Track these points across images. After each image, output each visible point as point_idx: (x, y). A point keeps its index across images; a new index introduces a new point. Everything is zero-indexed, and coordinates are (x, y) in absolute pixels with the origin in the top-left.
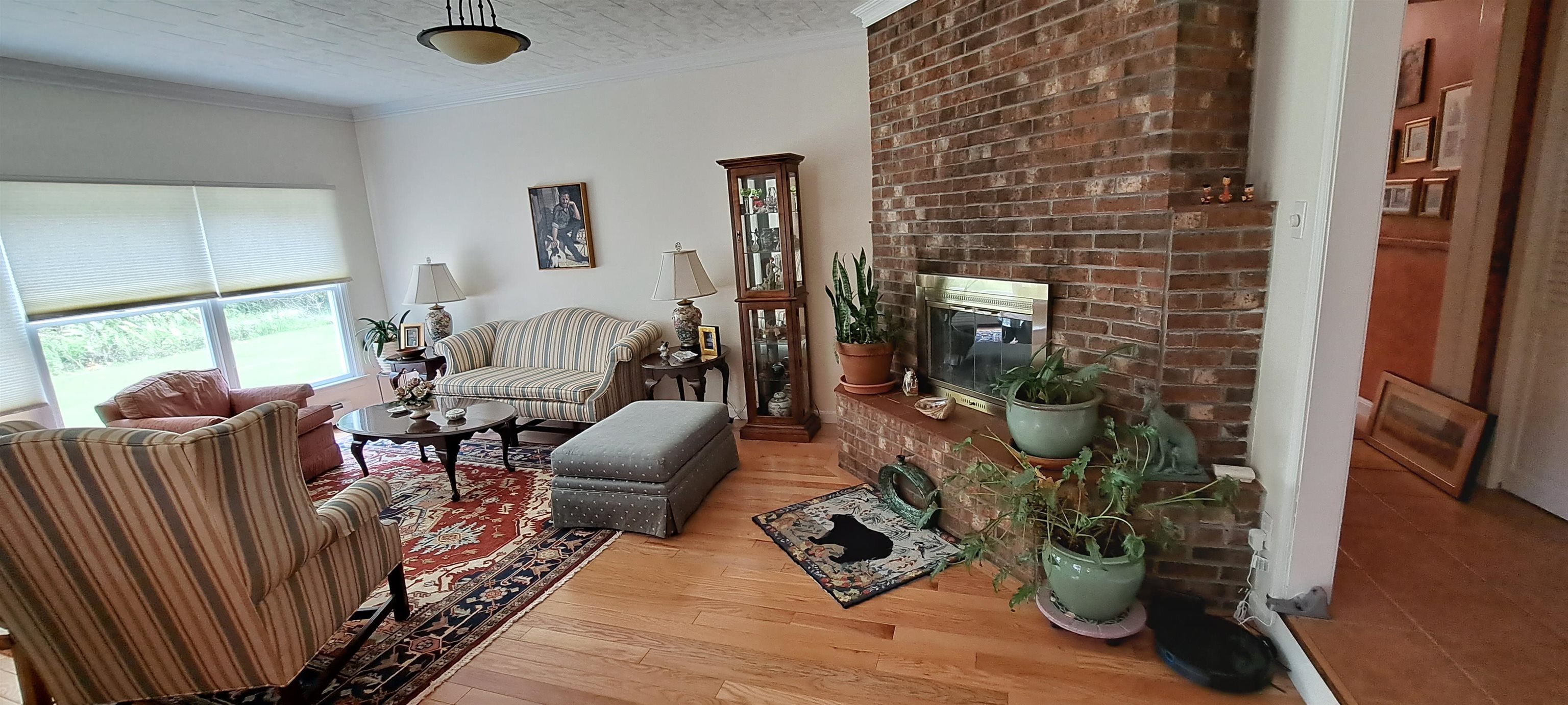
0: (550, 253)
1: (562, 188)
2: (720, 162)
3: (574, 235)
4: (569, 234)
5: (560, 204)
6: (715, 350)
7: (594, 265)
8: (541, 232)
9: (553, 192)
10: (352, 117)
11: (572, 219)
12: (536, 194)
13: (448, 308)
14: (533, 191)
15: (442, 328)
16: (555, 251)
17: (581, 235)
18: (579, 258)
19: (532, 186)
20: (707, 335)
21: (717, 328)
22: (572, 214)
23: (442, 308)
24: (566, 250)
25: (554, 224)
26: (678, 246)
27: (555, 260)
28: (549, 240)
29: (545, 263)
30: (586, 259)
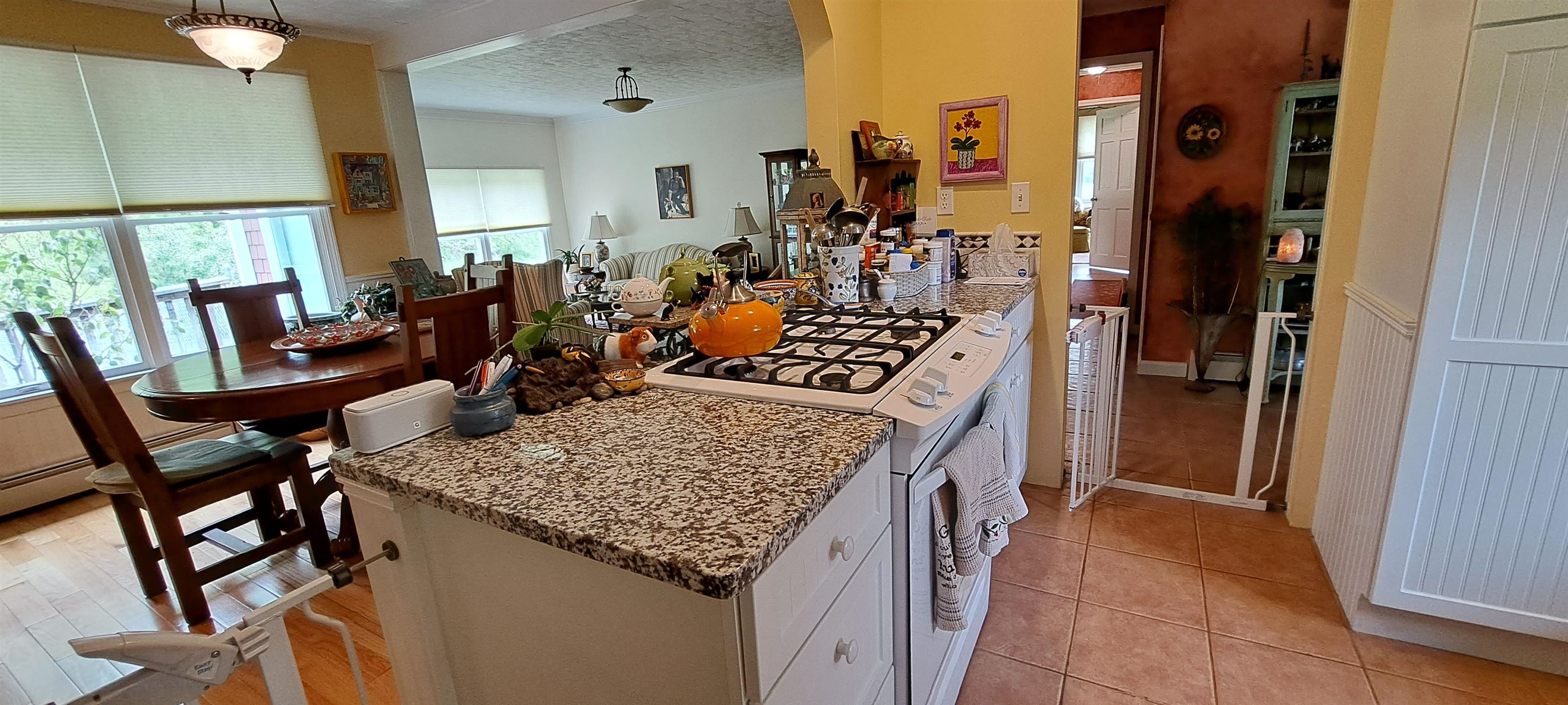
0: (667, 209)
1: (675, 168)
2: (761, 154)
3: (681, 198)
4: (678, 197)
5: (673, 178)
6: (758, 268)
7: (692, 217)
8: (662, 195)
9: (670, 171)
10: (553, 123)
11: (680, 187)
12: (659, 172)
13: (607, 243)
14: (657, 170)
15: (603, 255)
16: (670, 208)
17: (685, 198)
18: (684, 212)
19: (657, 167)
20: (754, 258)
21: (759, 255)
22: (680, 184)
23: (603, 243)
24: (677, 208)
25: (670, 191)
26: (739, 204)
27: (670, 213)
28: (667, 201)
29: (663, 216)
30: (688, 212)
